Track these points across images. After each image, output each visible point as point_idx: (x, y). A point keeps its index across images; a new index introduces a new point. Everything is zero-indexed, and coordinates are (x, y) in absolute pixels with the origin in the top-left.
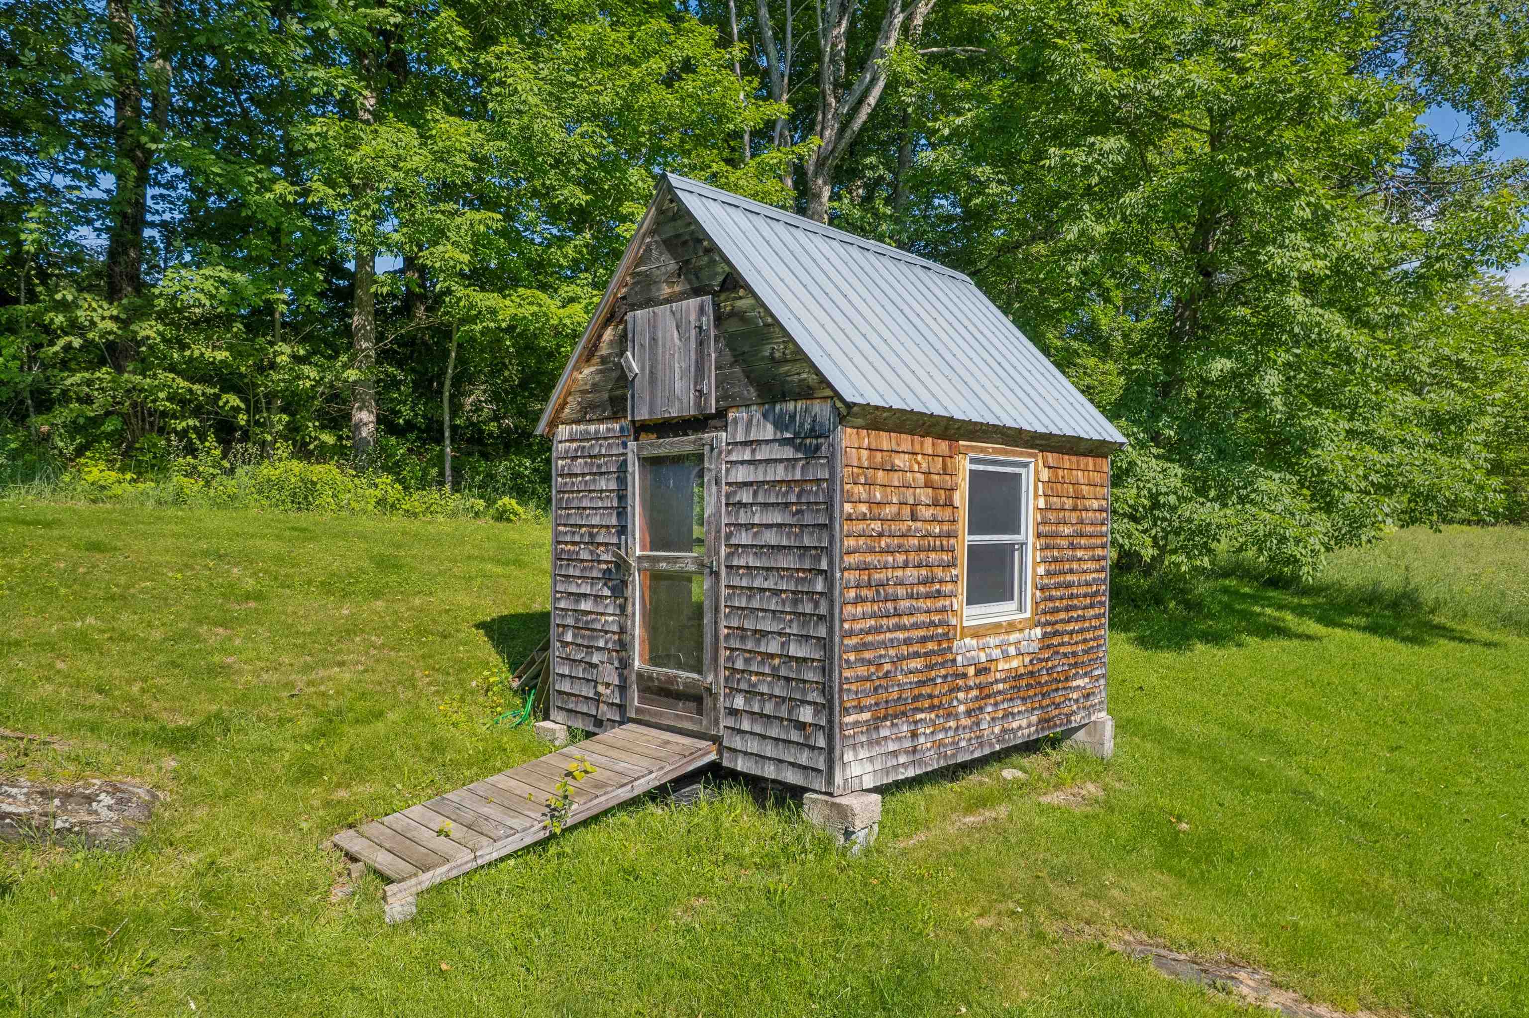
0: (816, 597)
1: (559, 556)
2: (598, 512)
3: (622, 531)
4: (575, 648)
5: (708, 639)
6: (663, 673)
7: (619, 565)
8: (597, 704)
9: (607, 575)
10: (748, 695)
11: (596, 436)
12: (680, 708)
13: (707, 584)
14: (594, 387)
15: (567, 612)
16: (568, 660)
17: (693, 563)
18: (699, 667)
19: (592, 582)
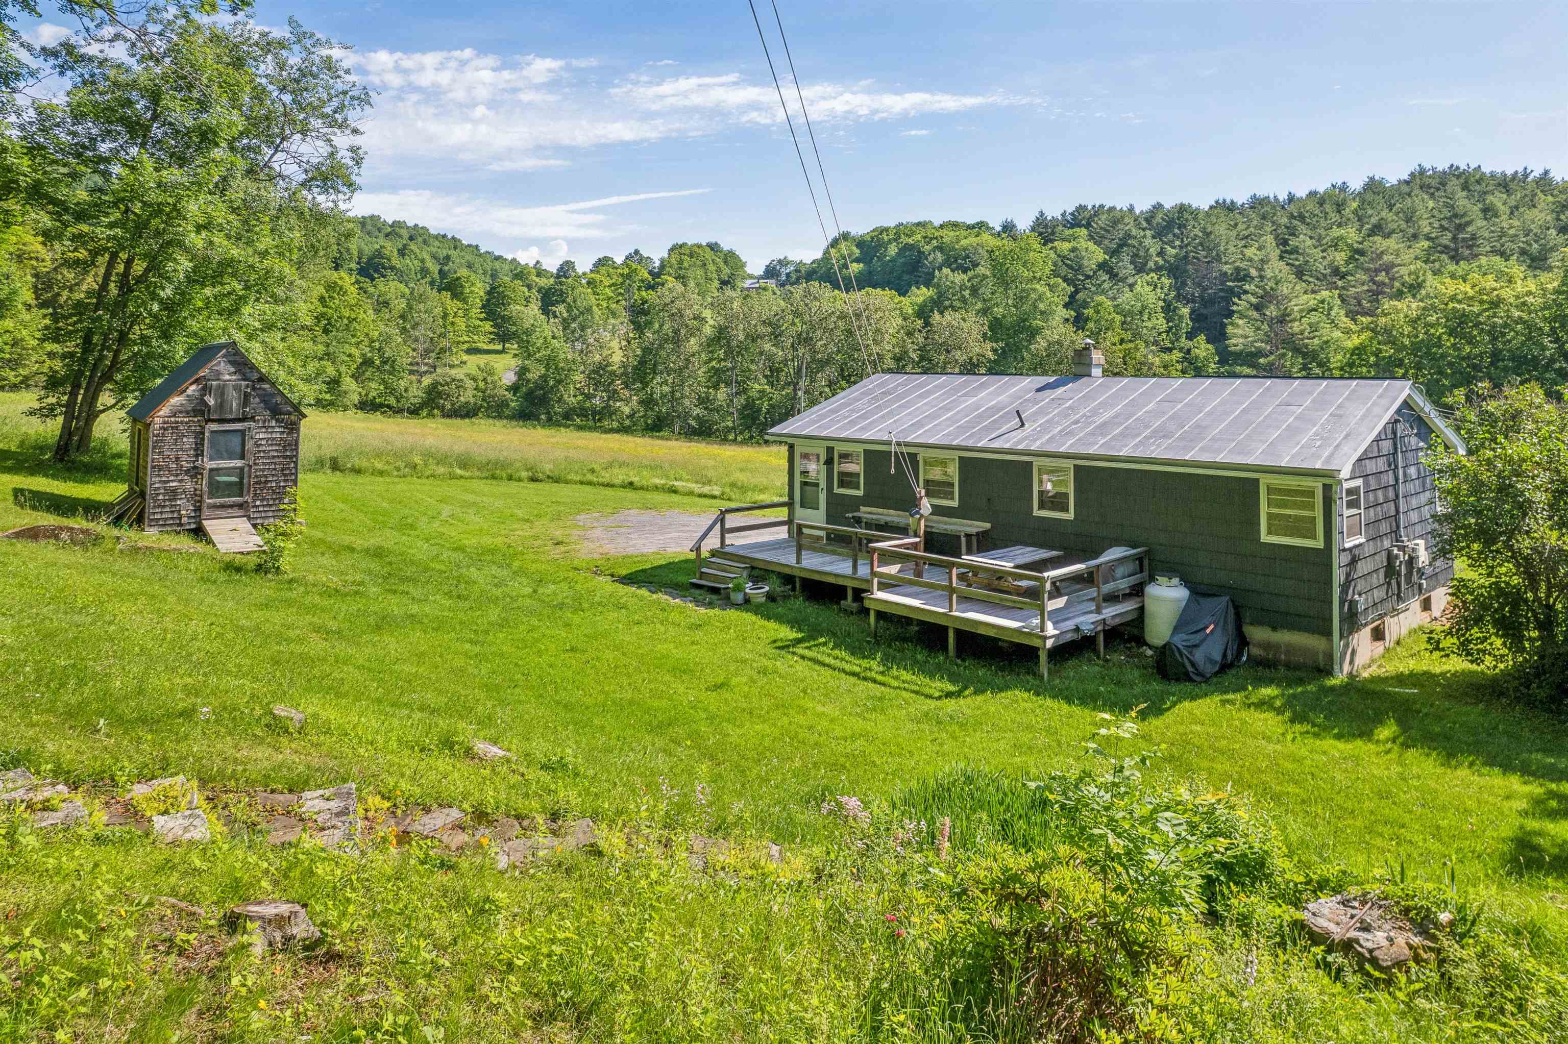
1: (153, 467)
2: (182, 449)
3: (197, 456)
4: (164, 500)
5: (245, 487)
6: (222, 500)
7: (195, 468)
8: (180, 519)
9: (187, 472)
10: (262, 500)
11: (182, 422)
12: (230, 510)
13: (246, 469)
14: (182, 405)
15: (159, 488)
16: (159, 506)
17: (239, 463)
18: (241, 495)
19: (177, 475)
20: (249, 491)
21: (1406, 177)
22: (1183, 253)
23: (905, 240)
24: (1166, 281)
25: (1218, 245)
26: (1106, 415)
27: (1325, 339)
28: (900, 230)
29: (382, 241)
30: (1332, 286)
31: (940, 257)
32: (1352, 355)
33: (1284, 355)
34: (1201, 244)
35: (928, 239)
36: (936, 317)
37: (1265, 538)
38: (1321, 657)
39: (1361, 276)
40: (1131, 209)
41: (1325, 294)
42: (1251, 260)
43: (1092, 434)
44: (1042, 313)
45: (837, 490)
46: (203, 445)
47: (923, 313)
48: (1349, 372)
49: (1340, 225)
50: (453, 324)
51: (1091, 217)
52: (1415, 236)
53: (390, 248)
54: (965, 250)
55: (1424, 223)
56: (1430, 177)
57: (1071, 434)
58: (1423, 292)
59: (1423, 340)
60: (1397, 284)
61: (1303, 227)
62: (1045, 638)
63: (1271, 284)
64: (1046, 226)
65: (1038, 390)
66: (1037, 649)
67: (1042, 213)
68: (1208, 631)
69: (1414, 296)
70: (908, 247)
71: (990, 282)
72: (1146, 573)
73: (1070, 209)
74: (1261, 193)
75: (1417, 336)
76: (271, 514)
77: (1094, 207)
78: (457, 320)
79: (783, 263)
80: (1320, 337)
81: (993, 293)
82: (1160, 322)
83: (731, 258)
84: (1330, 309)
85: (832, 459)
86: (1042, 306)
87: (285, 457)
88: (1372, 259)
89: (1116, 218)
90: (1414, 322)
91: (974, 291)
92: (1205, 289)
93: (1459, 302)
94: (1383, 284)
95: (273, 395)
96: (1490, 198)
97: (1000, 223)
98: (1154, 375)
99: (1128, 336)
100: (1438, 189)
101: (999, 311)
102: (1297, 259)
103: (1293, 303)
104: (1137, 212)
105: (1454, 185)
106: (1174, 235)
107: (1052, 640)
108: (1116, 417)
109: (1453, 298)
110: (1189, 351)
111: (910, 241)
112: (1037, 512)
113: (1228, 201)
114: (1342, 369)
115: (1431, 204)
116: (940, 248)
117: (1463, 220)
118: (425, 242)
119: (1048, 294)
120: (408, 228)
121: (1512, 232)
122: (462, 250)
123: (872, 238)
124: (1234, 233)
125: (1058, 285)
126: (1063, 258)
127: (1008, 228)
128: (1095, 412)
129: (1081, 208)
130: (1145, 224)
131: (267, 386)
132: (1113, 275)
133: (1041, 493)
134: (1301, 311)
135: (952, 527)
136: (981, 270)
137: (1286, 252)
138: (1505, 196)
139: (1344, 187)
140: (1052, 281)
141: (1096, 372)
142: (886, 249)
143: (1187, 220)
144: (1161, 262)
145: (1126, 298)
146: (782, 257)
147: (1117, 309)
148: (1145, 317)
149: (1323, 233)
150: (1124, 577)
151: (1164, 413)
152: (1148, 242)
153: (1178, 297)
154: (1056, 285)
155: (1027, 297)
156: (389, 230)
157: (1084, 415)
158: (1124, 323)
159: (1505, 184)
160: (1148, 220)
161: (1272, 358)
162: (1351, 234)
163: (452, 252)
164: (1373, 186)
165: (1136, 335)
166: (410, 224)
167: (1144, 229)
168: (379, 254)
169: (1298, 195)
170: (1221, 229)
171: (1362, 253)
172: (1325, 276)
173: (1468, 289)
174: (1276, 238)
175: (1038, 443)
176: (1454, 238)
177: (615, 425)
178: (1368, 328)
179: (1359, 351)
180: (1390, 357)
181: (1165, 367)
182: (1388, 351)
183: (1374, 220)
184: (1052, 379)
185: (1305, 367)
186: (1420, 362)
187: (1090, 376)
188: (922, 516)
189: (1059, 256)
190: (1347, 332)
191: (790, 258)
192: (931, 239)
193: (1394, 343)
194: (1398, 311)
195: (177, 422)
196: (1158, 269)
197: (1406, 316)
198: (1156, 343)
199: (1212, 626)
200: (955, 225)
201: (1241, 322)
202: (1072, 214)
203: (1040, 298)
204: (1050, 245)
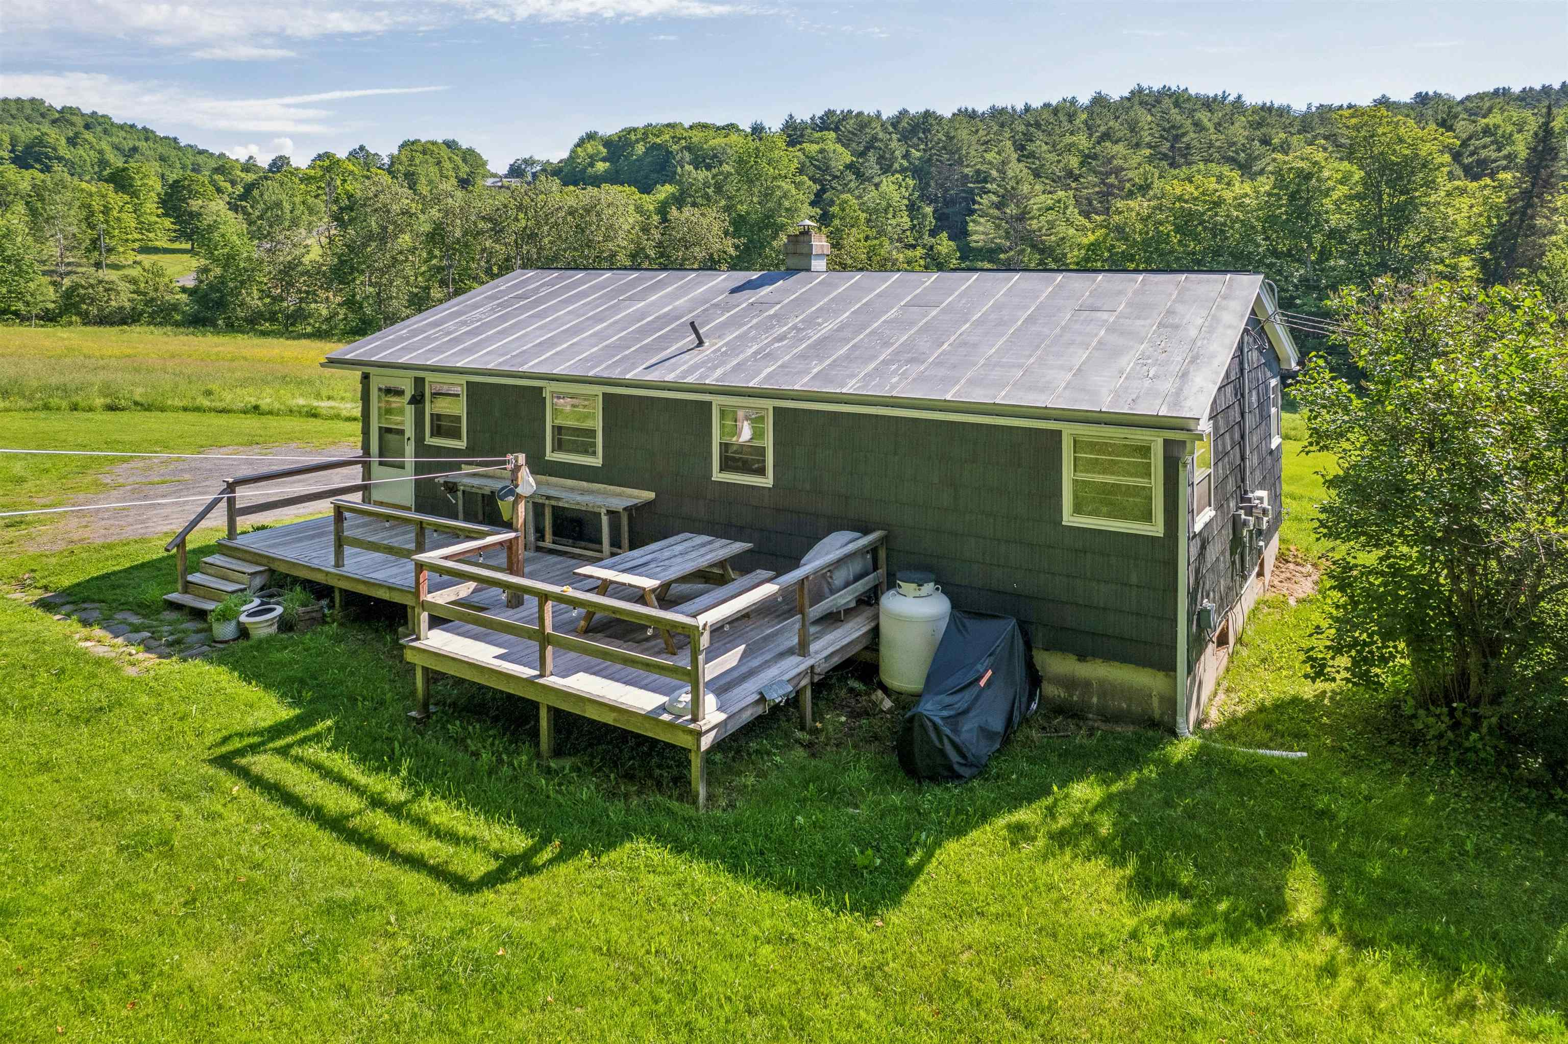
21: (1126, 94)
22: (927, 156)
23: (652, 139)
24: (911, 182)
25: (960, 149)
26: (827, 327)
27: (1061, 235)
28: (648, 130)
29: (46, 128)
30: (1067, 188)
31: (687, 156)
32: (1088, 250)
33: (1023, 250)
34: (944, 148)
35: (676, 139)
36: (674, 212)
37: (1069, 518)
38: (1155, 702)
39: (1092, 178)
40: (879, 115)
41: (1061, 194)
42: (990, 163)
43: (803, 356)
44: (787, 210)
45: (429, 441)
47: (663, 210)
48: (1084, 267)
49: (1072, 134)
50: (119, 219)
51: (839, 121)
52: (1137, 145)
53: (56, 137)
54: (712, 150)
55: (1145, 134)
56: (1147, 95)
57: (770, 356)
58: (1151, 193)
59: (1153, 236)
60: (1128, 185)
61: (1040, 133)
62: (699, 734)
63: (1012, 183)
64: (795, 129)
65: (734, 291)
66: (687, 751)
67: (791, 117)
68: (982, 683)
69: (1143, 196)
70: (655, 147)
71: (735, 178)
72: (882, 571)
73: (820, 113)
74: (1000, 104)
75: (1147, 233)
77: (842, 112)
78: (124, 216)
79: (529, 162)
80: (1056, 234)
81: (737, 191)
82: (905, 220)
83: (470, 156)
84: (1066, 208)
85: (423, 396)
86: (787, 204)
88: (1103, 163)
89: (863, 122)
90: (1144, 220)
91: (719, 189)
92: (946, 190)
93: (1186, 202)
94: (1112, 185)
96: (1198, 115)
97: (749, 124)
98: (899, 270)
99: (873, 233)
100: (1154, 106)
101: (742, 208)
102: (1033, 163)
103: (1032, 202)
104: (884, 117)
105: (1167, 102)
106: (919, 139)
107: (712, 734)
108: (840, 329)
109: (1180, 199)
110: (931, 248)
111: (658, 141)
112: (717, 476)
113: (970, 109)
114: (1078, 264)
115: (1149, 118)
116: (688, 148)
117: (1180, 132)
118: (105, 131)
119: (794, 192)
120: (83, 115)
121: (1218, 144)
122: (155, 142)
123: (620, 138)
124: (974, 138)
125: (803, 183)
126: (811, 158)
127: (757, 130)
128: (810, 322)
129: (830, 113)
130: (891, 129)
132: (860, 175)
133: (725, 447)
134: (1039, 209)
135: (587, 498)
136: (726, 168)
137: (1023, 156)
138: (1209, 114)
139: (1073, 101)
140: (798, 179)
141: (819, 265)
142: (633, 148)
143: (931, 125)
144: (905, 164)
145: (871, 196)
146: (527, 157)
147: (863, 207)
148: (890, 216)
149: (1057, 138)
150: (847, 584)
151: (912, 324)
152: (894, 144)
153: (922, 197)
154: (801, 183)
155: (771, 194)
156: (57, 115)
157: (795, 327)
158: (868, 221)
159: (1209, 104)
160: (894, 125)
161: (1012, 253)
162: (1083, 141)
163: (142, 144)
164: (1099, 101)
165: (881, 233)
166: (87, 110)
167: (890, 134)
168: (40, 141)
169: (1034, 106)
170: (963, 133)
171: (1095, 157)
172: (1059, 178)
173: (1192, 190)
174: (1014, 144)
175: (719, 372)
176: (1172, 147)
177: (309, 329)
178: (1102, 227)
179: (1093, 247)
180: (1123, 252)
181: (909, 263)
182: (1122, 247)
183: (1103, 129)
184: (755, 275)
185: (1041, 262)
186: (1150, 257)
187: (808, 270)
188: (518, 497)
189: (807, 157)
190: (1082, 229)
191: (536, 158)
192: (680, 139)
193: (1127, 240)
194: (1130, 209)
196: (903, 170)
197: (1138, 214)
198: (900, 240)
199: (990, 673)
200: (704, 126)
201: (982, 220)
202: (821, 118)
203: (785, 196)
204: (798, 147)
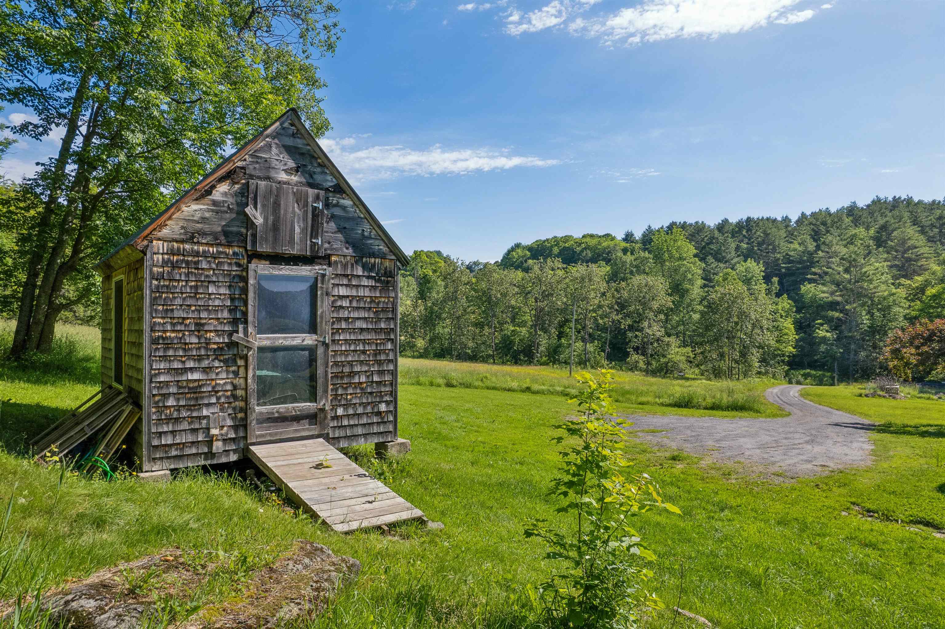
0: (387, 351)
1: (155, 341)
2: (206, 308)
3: (235, 322)
4: (178, 408)
5: (320, 381)
6: (282, 408)
7: (233, 345)
8: (210, 443)
9: (219, 352)
10: (345, 407)
11: (205, 255)
12: (295, 426)
13: (320, 351)
14: (204, 220)
15: (167, 384)
16: (169, 420)
17: (309, 340)
18: (313, 398)
19: (200, 359)
20: (326, 391)
23: (562, 245)
28: (557, 240)
34: (762, 241)
42: (796, 250)
46: (246, 304)
54: (606, 249)
67: (650, 227)
70: (566, 249)
73: (665, 224)
76: (360, 431)
77: (680, 223)
79: (477, 263)
87: (377, 331)
89: (699, 228)
95: (356, 220)
104: (709, 225)
111: (566, 245)
116: (588, 249)
123: (537, 245)
127: (629, 236)
129: (672, 224)
131: (347, 202)
142: (551, 249)
144: (739, 253)
146: (476, 260)
152: (730, 240)
160: (719, 230)
192: (579, 244)
195: (197, 254)
202: (668, 227)
203: (688, 270)
